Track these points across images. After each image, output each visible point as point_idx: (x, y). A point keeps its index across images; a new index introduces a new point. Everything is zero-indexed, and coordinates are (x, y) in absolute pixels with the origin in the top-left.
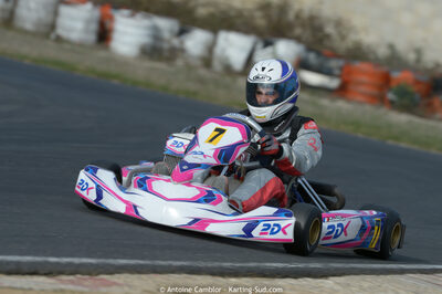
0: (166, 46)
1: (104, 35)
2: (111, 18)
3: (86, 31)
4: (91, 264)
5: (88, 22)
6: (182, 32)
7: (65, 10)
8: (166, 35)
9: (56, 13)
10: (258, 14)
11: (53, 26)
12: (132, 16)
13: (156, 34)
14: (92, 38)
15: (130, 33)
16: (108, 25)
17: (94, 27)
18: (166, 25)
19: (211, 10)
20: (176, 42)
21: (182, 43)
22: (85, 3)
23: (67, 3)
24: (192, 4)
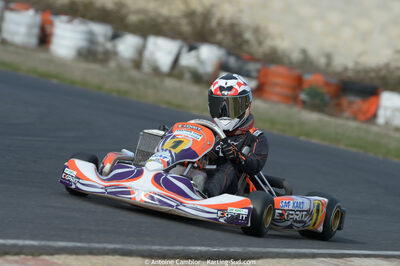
0: (100, 49)
1: (44, 38)
2: (51, 24)
3: (29, 34)
4: (34, 246)
5: (30, 27)
6: (115, 37)
7: (9, 16)
8: (101, 39)
9: (2, 19)
10: (184, 22)
12: (70, 21)
13: (91, 38)
14: (33, 41)
15: (68, 38)
16: (48, 29)
17: (36, 31)
18: (101, 30)
19: (141, 17)
20: (109, 46)
21: (115, 47)
22: (27, 9)
23: (12, 10)
24: (124, 11)
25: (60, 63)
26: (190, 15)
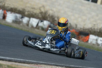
0: (18, 20)
1: (4, 17)
2: (6, 13)
6: (22, 18)
8: (19, 18)
10: (40, 14)
12: (11, 13)
13: (16, 18)
14: (2, 18)
15: (10, 17)
16: (5, 15)
17: (2, 15)
18: (19, 16)
19: (29, 13)
20: (21, 20)
21: (22, 20)
24: (24, 11)
25: (8, 23)
26: (41, 13)
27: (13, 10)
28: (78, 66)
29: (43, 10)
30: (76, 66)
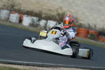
0: (35, 24)
1: (21, 21)
3: (16, 20)
5: (17, 18)
6: (39, 20)
7: (11, 15)
8: (35, 21)
9: (9, 16)
10: (57, 16)
11: (8, 19)
12: (27, 16)
13: (33, 21)
14: (18, 21)
16: (22, 18)
17: (18, 19)
18: (35, 19)
19: (46, 15)
20: (38, 23)
21: (39, 23)
22: (16, 13)
23: (12, 13)
24: (41, 14)
25: (25, 27)
26: (59, 15)
27: (29, 13)
28: (98, 67)
29: (60, 12)
30: (97, 67)
